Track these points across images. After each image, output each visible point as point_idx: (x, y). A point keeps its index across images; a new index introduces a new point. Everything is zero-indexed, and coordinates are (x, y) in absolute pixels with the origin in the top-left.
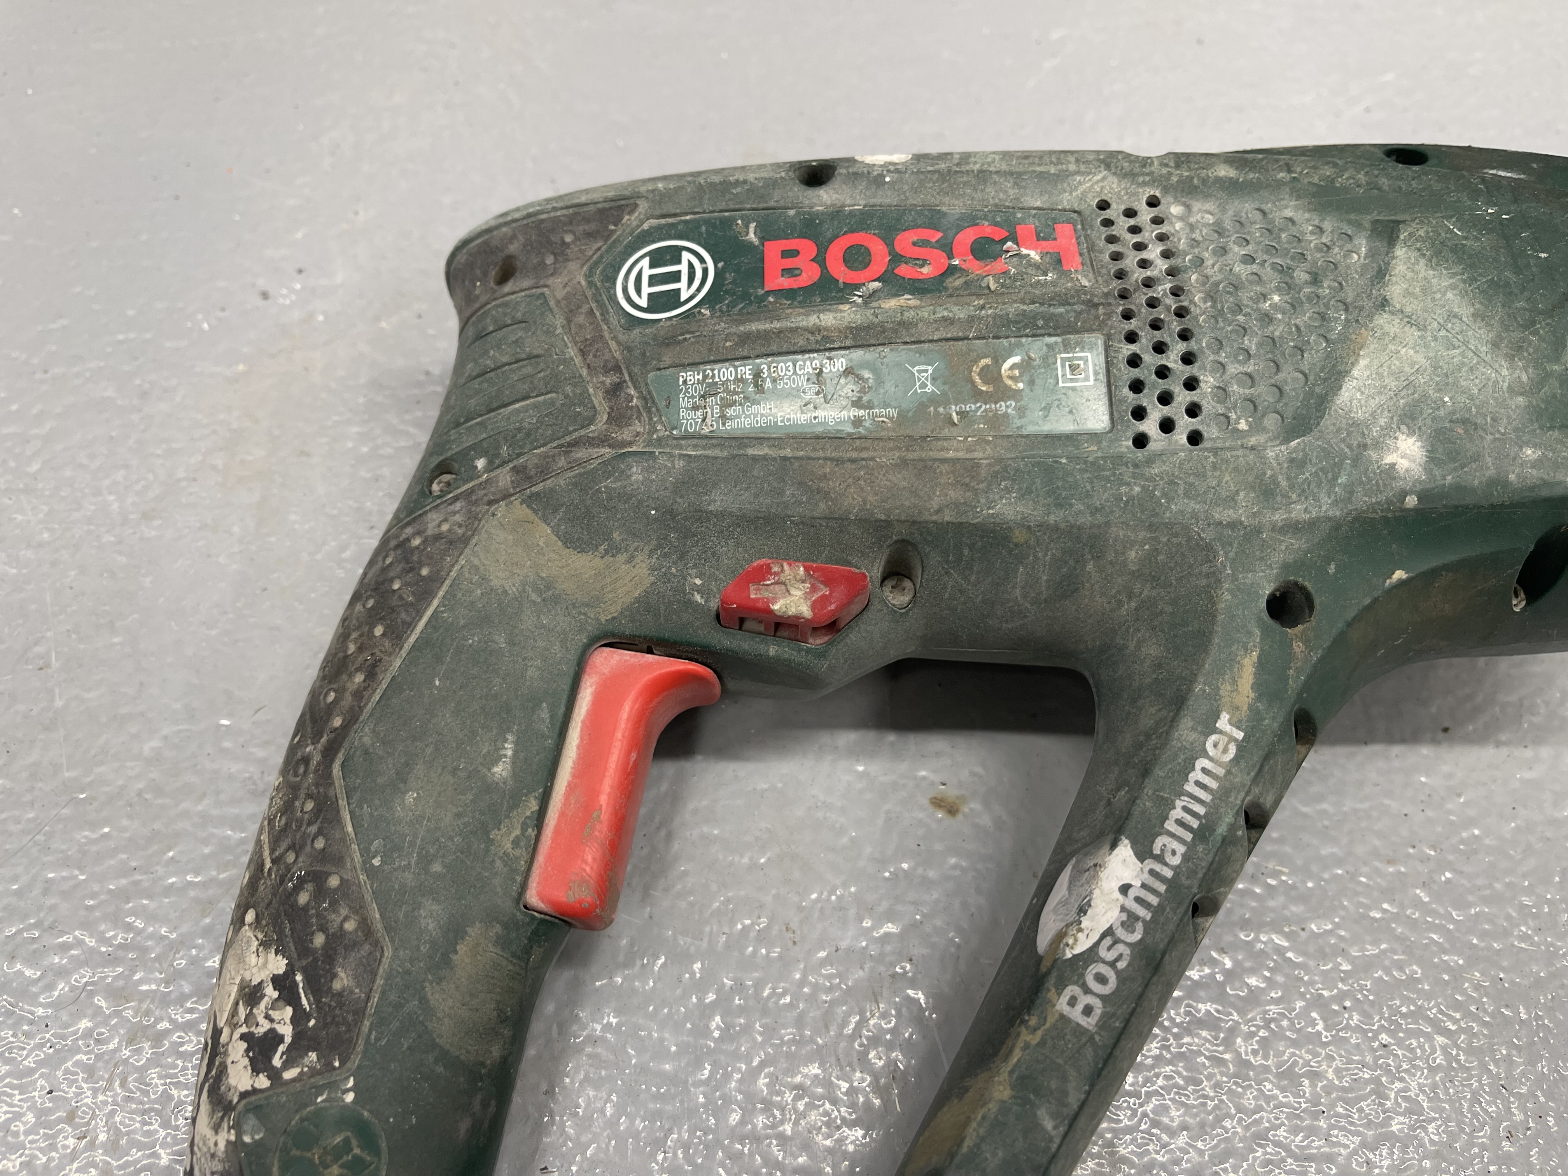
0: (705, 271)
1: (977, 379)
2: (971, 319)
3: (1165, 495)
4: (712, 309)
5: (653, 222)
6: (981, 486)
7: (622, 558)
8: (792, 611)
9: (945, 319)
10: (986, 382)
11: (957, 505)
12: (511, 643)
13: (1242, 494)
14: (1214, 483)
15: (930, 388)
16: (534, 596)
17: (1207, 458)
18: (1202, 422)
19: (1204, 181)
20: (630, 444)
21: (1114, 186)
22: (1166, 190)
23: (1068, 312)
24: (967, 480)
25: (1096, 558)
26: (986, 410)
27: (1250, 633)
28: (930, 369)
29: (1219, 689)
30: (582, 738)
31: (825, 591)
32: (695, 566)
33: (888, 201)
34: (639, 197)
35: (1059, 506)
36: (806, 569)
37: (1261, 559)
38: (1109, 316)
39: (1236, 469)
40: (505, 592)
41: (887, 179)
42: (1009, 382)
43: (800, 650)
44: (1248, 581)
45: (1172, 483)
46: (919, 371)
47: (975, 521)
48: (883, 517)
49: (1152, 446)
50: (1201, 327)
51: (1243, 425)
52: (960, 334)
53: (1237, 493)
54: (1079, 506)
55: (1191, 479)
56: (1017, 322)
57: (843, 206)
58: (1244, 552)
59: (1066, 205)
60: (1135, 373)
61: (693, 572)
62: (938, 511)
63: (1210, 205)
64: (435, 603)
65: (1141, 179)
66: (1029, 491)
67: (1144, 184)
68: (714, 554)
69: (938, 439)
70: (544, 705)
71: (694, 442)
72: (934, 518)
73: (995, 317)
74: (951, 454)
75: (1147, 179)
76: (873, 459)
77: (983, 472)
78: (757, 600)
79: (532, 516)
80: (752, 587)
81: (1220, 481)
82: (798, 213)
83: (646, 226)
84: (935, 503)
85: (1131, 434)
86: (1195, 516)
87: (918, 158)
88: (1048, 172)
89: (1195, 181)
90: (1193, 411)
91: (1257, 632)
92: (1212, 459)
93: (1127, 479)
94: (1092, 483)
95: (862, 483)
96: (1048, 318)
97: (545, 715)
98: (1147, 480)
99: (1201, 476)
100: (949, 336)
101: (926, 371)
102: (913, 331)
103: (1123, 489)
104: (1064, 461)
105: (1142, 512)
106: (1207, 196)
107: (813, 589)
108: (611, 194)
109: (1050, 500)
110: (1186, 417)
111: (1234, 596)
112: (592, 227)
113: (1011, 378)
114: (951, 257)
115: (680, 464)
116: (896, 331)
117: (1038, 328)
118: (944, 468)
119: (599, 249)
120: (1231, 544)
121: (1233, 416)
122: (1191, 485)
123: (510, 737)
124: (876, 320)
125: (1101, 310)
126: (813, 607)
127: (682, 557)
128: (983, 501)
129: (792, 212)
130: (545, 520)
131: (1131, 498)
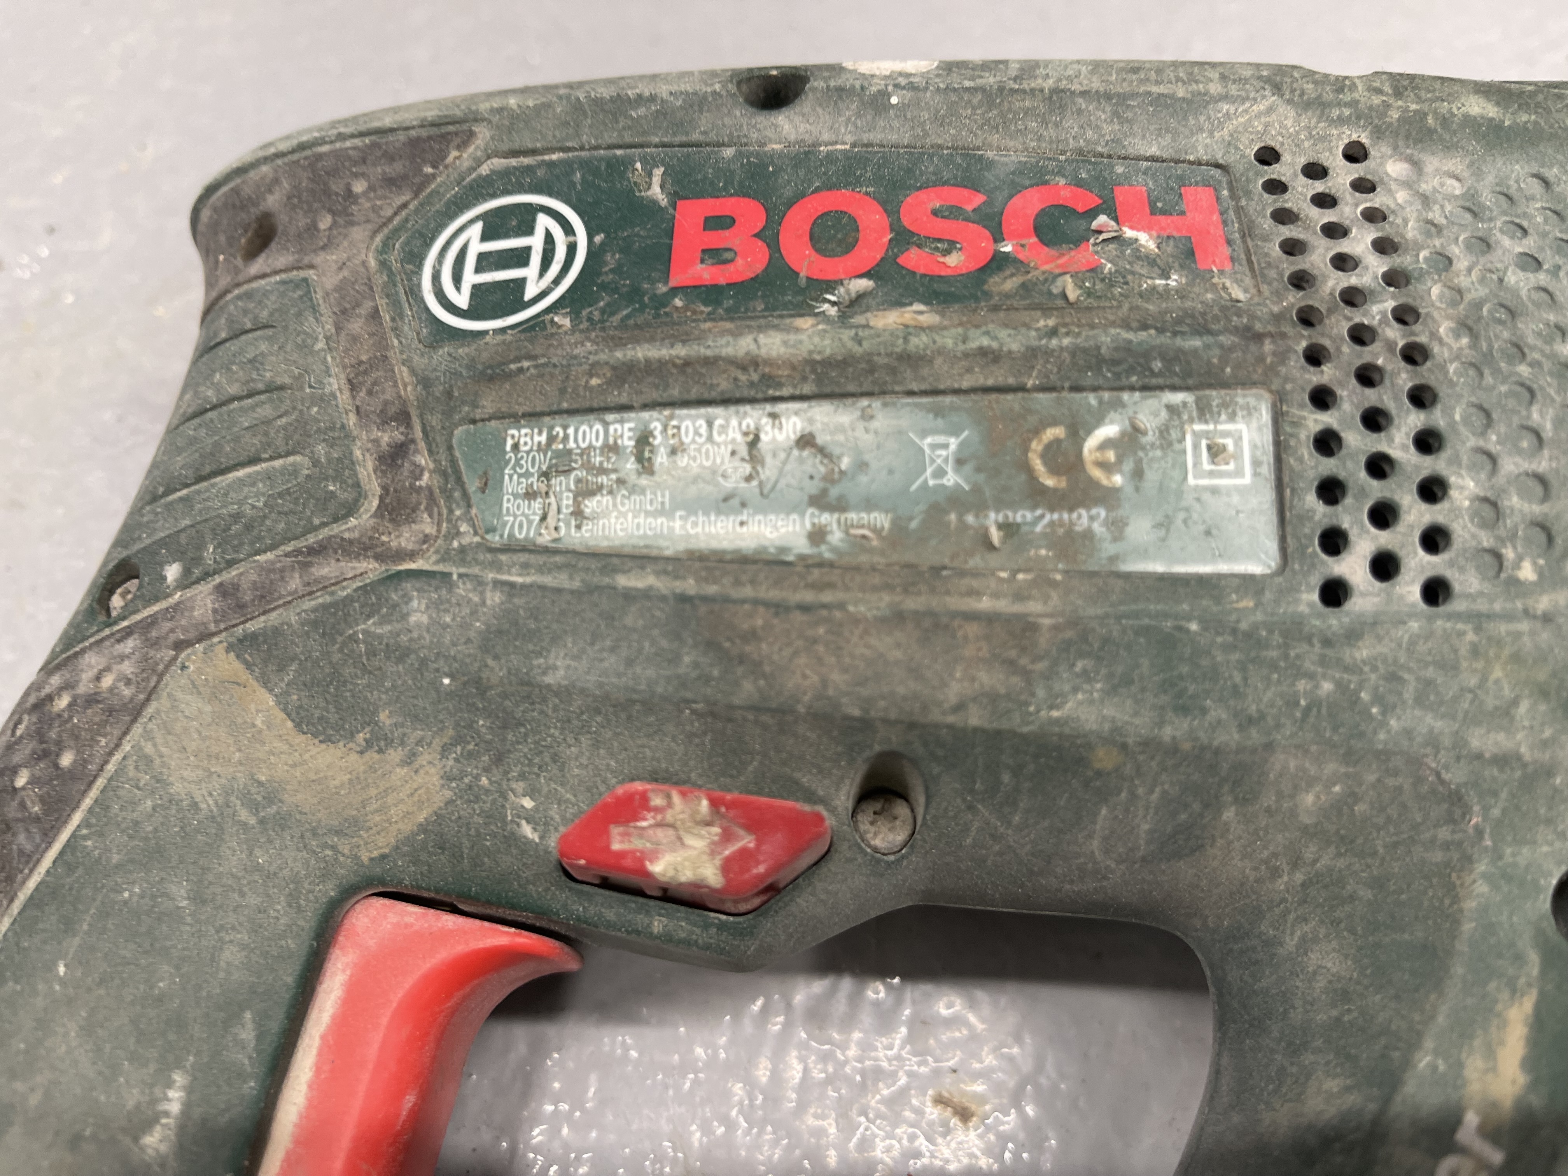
0: (572, 249)
1: (1038, 465)
2: (1032, 354)
3: (1378, 699)
4: (575, 316)
5: (498, 163)
6: (1041, 666)
7: (395, 755)
8: (686, 876)
9: (983, 352)
10: (1054, 470)
11: (993, 698)
12: (198, 898)
13: (1524, 707)
14: (1473, 682)
15: (951, 479)
16: (244, 814)
17: (1461, 634)
18: (1452, 564)
19: (1445, 121)
20: (412, 555)
21: (1289, 123)
22: (1378, 133)
23: (1207, 347)
24: (1013, 654)
25: (1242, 802)
26: (1052, 524)
27: (1519, 959)
28: (953, 443)
29: (1460, 1065)
30: (318, 1069)
31: (747, 841)
32: (522, 776)
33: (893, 138)
34: (477, 119)
35: (1183, 710)
36: (714, 803)
37: (1549, 822)
38: (1282, 357)
39: (1516, 658)
40: (195, 805)
41: (894, 100)
42: (1097, 473)
43: (706, 926)
44: (1522, 861)
45: (1393, 678)
46: (934, 447)
47: (1025, 729)
48: (856, 712)
49: (1356, 605)
50: (1452, 384)
51: (1527, 572)
52: (1011, 381)
53: (1515, 702)
54: (1216, 713)
55: (1430, 672)
56: (1115, 362)
57: (816, 144)
58: (1517, 808)
59: (1201, 154)
60: (1328, 466)
61: (519, 786)
62: (960, 707)
63: (1456, 164)
64: (77, 818)
65: (1335, 113)
66: (1126, 681)
67: (1342, 121)
68: (555, 758)
69: (962, 573)
70: (248, 1015)
71: (523, 557)
72: (951, 719)
73: (1074, 351)
74: (985, 604)
75: (1347, 112)
76: (841, 606)
77: (1043, 640)
78: (622, 854)
79: (244, 675)
80: (615, 831)
81: (1484, 679)
82: (739, 155)
83: (484, 170)
84: (954, 692)
85: (1316, 580)
86: (1433, 742)
87: (949, 67)
88: (1172, 96)
89: (1430, 120)
90: (1434, 540)
91: (1534, 958)
92: (1471, 636)
93: (1308, 665)
94: (1243, 669)
95: (821, 649)
96: (1171, 358)
97: (247, 1033)
98: (1346, 669)
99: (1450, 667)
100: (990, 382)
101: (946, 446)
102: (925, 372)
103: (1302, 685)
104: (1194, 627)
105: (1335, 729)
106: (1449, 148)
107: (727, 837)
108: (431, 114)
109: (1164, 699)
110: (1421, 552)
111: (1495, 887)
112: (397, 168)
113: (1103, 465)
114: (998, 238)
115: (494, 598)
116: (893, 371)
117: (1153, 374)
118: (973, 629)
119: (405, 206)
120: (1495, 794)
121: (1509, 553)
122: (1429, 683)
123: (179, 1078)
124: (858, 350)
125: (1268, 346)
126: (727, 867)
127: (499, 759)
128: (1041, 693)
129: (729, 152)
130: (266, 684)
131: (1315, 704)
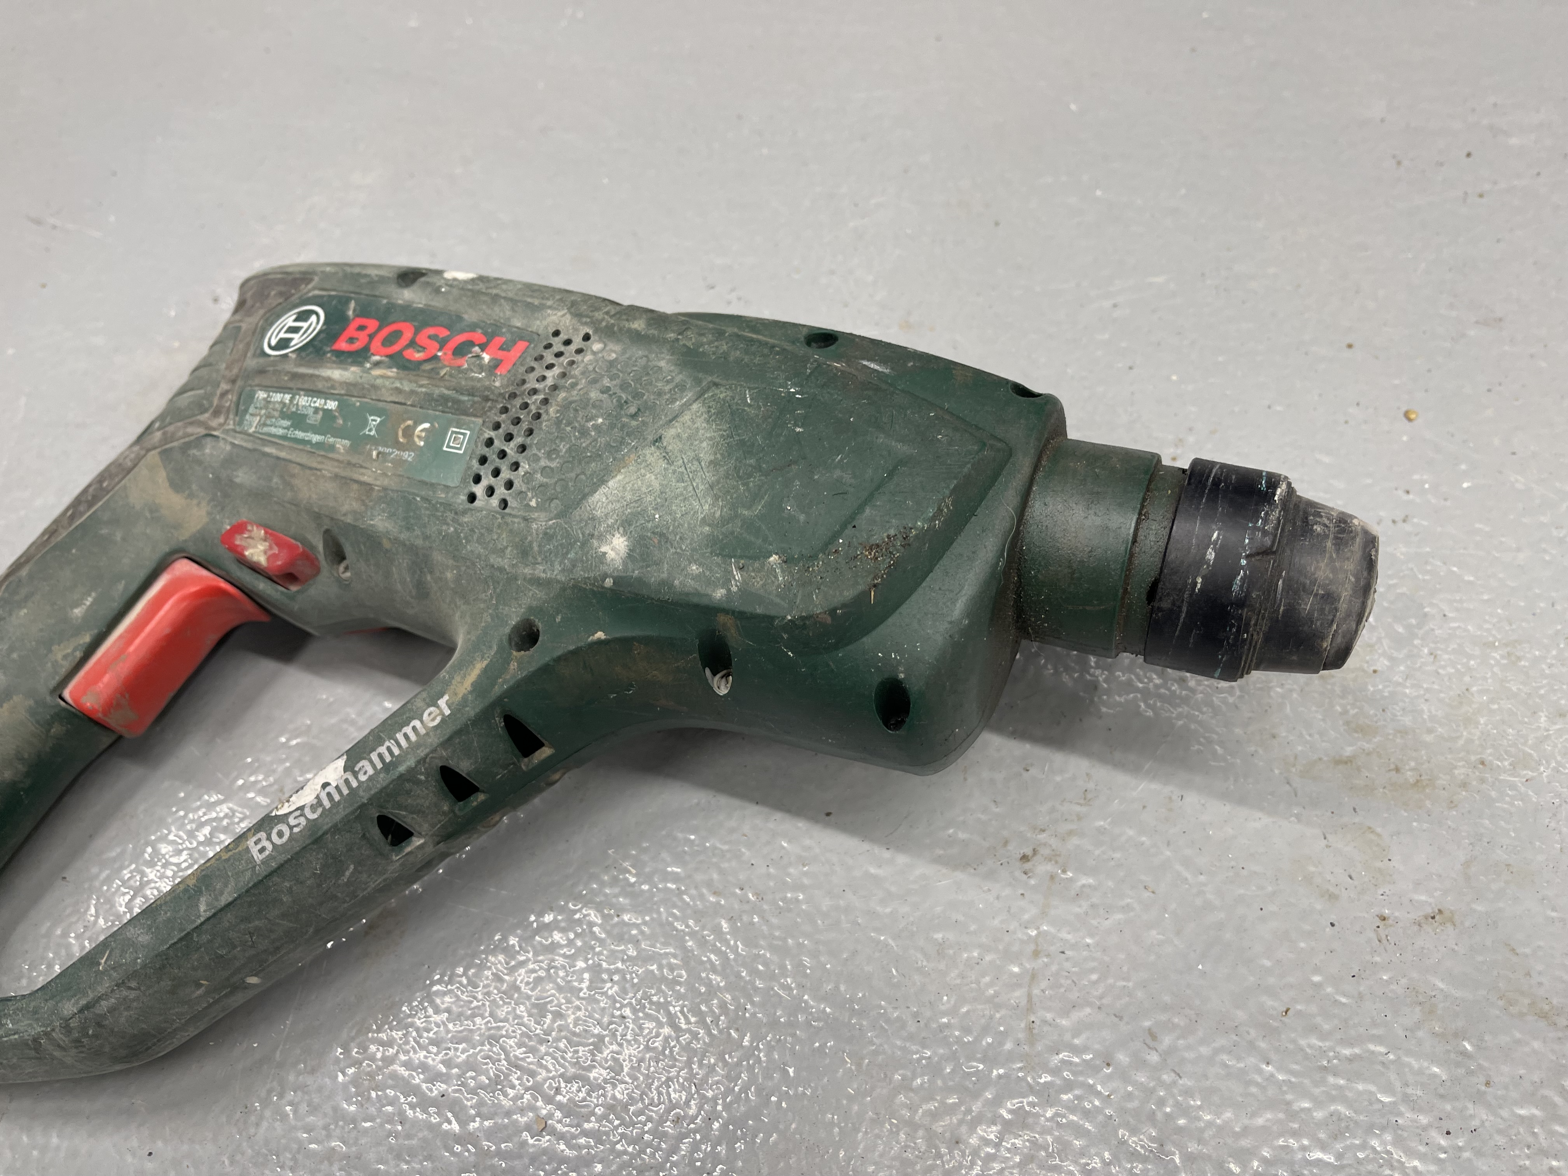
0: (315, 329)
1: (400, 433)
2: (412, 392)
3: (466, 538)
4: (298, 355)
5: (317, 292)
6: (371, 504)
7: (195, 502)
8: (255, 558)
9: (397, 388)
10: (404, 436)
11: (355, 512)
12: (124, 539)
13: (509, 549)
14: (495, 537)
15: (373, 433)
16: (148, 515)
17: (497, 518)
18: (510, 495)
19: (620, 329)
20: (215, 429)
21: (568, 321)
22: (596, 331)
23: (469, 401)
24: (364, 498)
25: (431, 573)
26: (397, 455)
27: (490, 647)
28: (379, 420)
29: (453, 678)
30: (143, 610)
31: (276, 550)
32: (228, 518)
33: (437, 304)
34: (314, 273)
35: (408, 529)
36: (266, 533)
37: (516, 599)
38: (491, 408)
39: (511, 531)
40: (134, 507)
41: (443, 290)
42: (416, 439)
43: (277, 591)
44: (505, 613)
45: (472, 530)
46: (373, 420)
47: (362, 527)
48: (317, 510)
49: (477, 503)
50: (541, 429)
51: (533, 503)
52: (403, 401)
53: (506, 548)
54: (418, 532)
55: (483, 531)
56: (437, 401)
57: (413, 302)
58: (505, 590)
59: (534, 329)
60: (486, 451)
61: (227, 521)
62: (345, 515)
63: (618, 348)
64: (100, 504)
65: (584, 320)
66: (394, 515)
67: (586, 324)
68: (238, 512)
69: (361, 467)
70: (123, 582)
71: (242, 436)
72: (343, 518)
73: (426, 394)
74: (365, 479)
75: (588, 320)
76: (320, 470)
77: (375, 494)
78: (238, 546)
79: (160, 463)
80: (238, 537)
81: (499, 537)
82: (388, 303)
83: (310, 294)
84: (346, 508)
85: (466, 491)
86: (479, 556)
87: (481, 279)
88: (532, 304)
89: (616, 328)
90: (509, 485)
91: (495, 648)
92: (500, 520)
93: (449, 521)
94: (429, 518)
95: (311, 484)
96: (456, 402)
97: (121, 586)
98: (459, 524)
99: (489, 530)
100: (397, 400)
101: (375, 421)
102: (379, 392)
103: (444, 527)
104: (418, 499)
105: (451, 545)
106: (619, 341)
107: (271, 548)
108: (303, 269)
109: (404, 523)
110: (503, 488)
111: (492, 619)
112: (283, 289)
113: (419, 437)
114: (440, 350)
115: (228, 448)
116: (369, 390)
117: (447, 407)
118: (355, 486)
119: (280, 304)
120: (498, 583)
121: (530, 494)
122: (482, 535)
123: (93, 594)
124: (360, 381)
125: (489, 404)
126: (268, 559)
127: (223, 509)
128: (369, 514)
129: (385, 301)
130: (165, 467)
131: (447, 535)
